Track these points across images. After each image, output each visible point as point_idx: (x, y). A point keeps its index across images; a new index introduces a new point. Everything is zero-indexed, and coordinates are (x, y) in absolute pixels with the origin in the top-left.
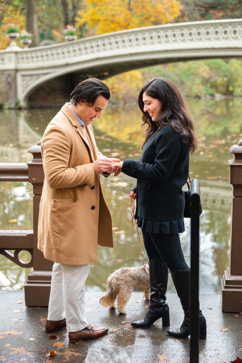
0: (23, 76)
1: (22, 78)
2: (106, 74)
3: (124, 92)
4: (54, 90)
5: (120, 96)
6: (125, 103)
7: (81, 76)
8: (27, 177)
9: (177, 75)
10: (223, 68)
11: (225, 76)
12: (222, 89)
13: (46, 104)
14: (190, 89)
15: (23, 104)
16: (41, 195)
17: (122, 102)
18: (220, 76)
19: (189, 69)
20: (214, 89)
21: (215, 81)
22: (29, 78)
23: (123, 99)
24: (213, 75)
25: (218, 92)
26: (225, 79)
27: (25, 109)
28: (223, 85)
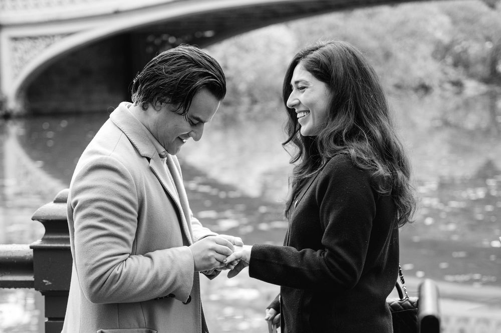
0: (15, 39)
1: (13, 44)
2: (209, 34)
3: (250, 77)
4: (86, 73)
5: (242, 87)
6: (254, 102)
7: (150, 39)
8: (31, 278)
9: (376, 37)
10: (484, 20)
11: (488, 39)
12: (481, 69)
13: (70, 105)
14: (407, 70)
15: (13, 105)
16: (63, 319)
17: (246, 100)
18: (477, 40)
19: (403, 23)
20: (461, 69)
21: (465, 51)
22: (27, 44)
23: (250, 93)
24: (460, 36)
25: (472, 76)
26: (489, 46)
27: (19, 117)
28: (483, 61)
